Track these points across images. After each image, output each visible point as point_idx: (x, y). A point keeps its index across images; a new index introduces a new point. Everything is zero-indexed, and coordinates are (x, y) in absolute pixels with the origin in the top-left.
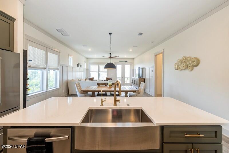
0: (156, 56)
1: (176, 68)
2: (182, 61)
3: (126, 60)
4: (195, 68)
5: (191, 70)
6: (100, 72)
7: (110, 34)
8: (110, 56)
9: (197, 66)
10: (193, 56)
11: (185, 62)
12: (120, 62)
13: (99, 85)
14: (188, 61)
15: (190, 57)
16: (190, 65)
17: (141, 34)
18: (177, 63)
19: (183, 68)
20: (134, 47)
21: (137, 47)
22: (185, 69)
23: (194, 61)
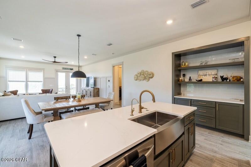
0: (114, 67)
1: (136, 79)
2: (141, 73)
3: (71, 67)
4: (151, 79)
5: (148, 81)
6: (29, 81)
7: (79, 36)
8: (54, 61)
9: (152, 78)
10: (150, 71)
11: (143, 74)
12: (64, 69)
13: (57, 99)
14: (146, 74)
15: (147, 71)
16: (147, 77)
17: (110, 45)
18: (136, 75)
19: (142, 79)
20: (93, 54)
21: (96, 55)
22: (143, 80)
23: (151, 74)
